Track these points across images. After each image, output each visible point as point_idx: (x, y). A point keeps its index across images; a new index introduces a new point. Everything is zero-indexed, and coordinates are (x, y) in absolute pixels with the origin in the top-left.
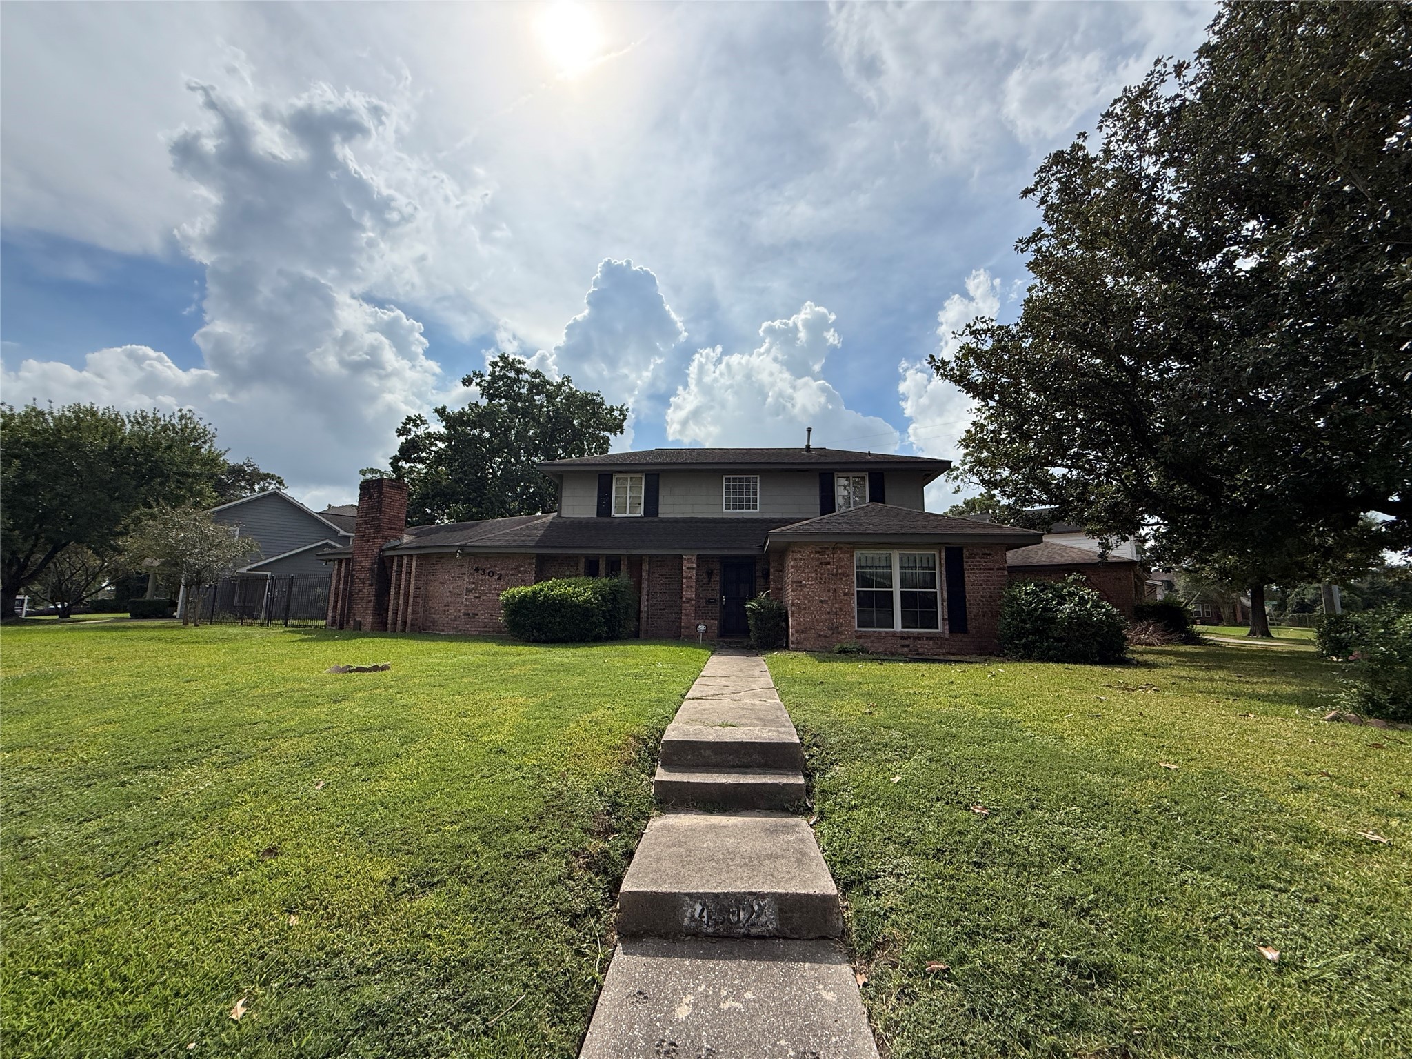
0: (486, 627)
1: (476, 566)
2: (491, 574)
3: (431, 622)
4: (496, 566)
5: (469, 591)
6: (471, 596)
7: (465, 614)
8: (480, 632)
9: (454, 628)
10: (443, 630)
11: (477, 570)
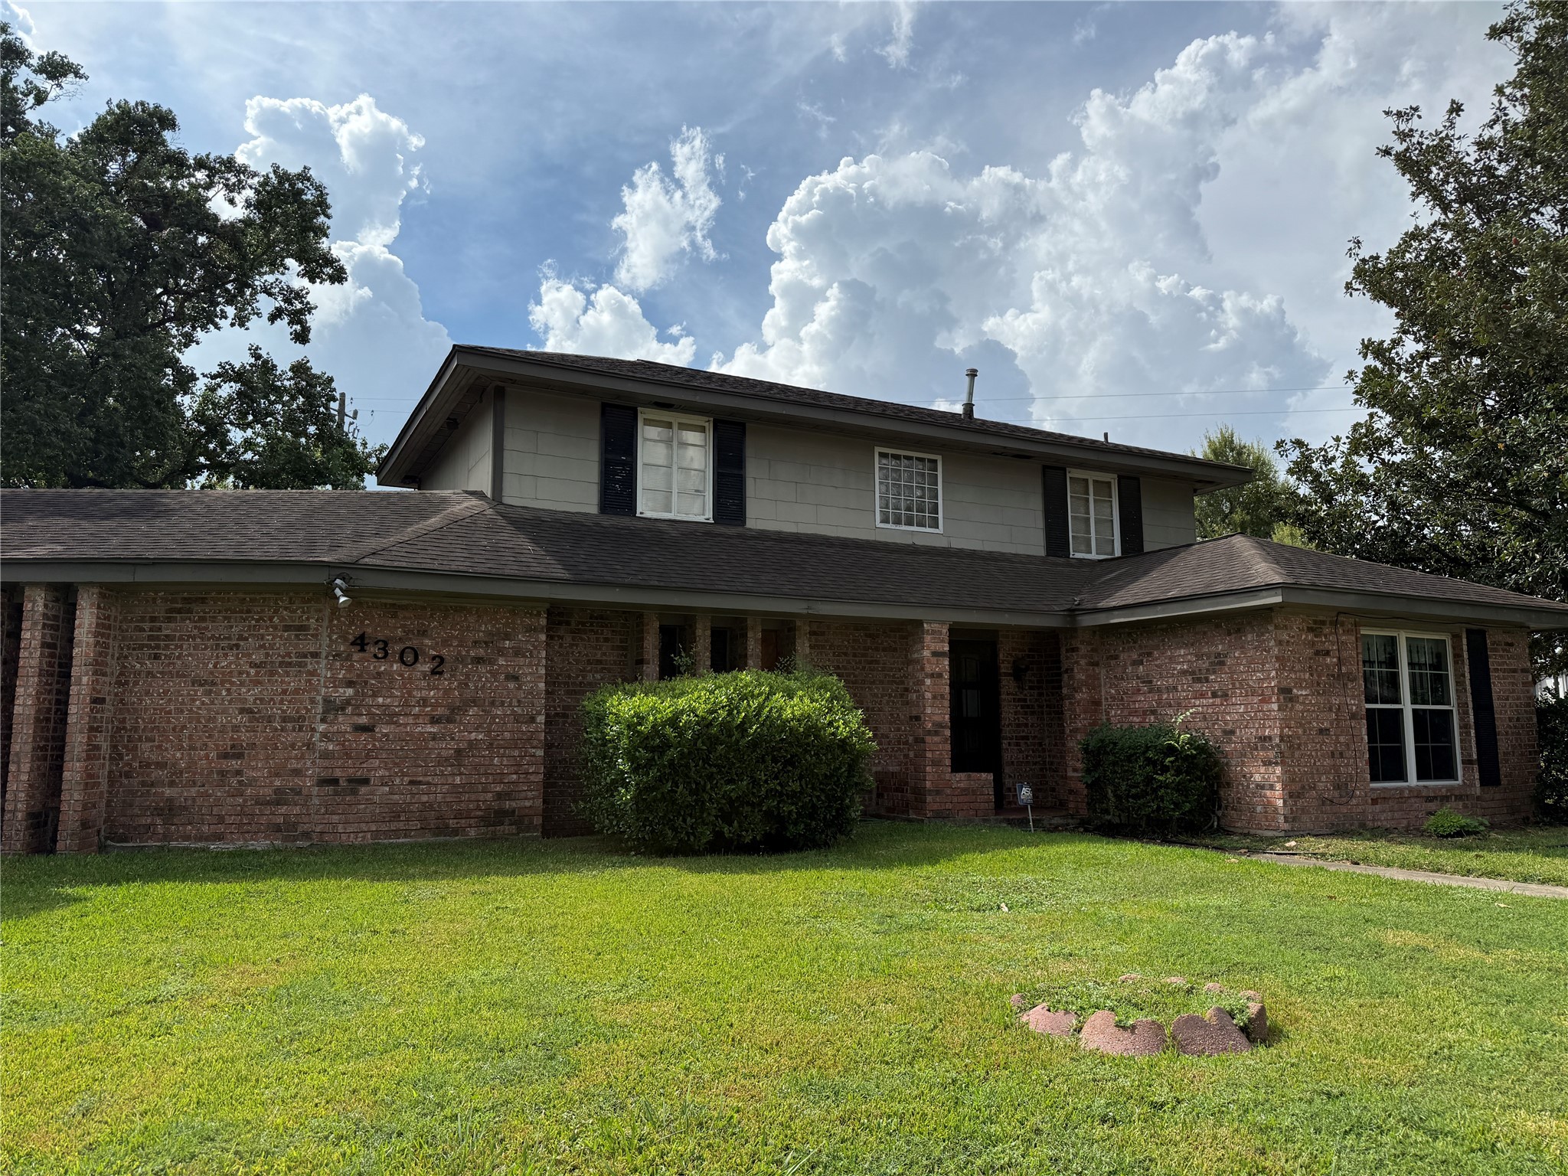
0: (396, 817)
1: (353, 632)
2: (410, 656)
3: (158, 811)
4: (423, 633)
5: (332, 708)
6: (344, 723)
7: (324, 782)
8: (376, 834)
9: (277, 828)
10: (219, 837)
11: (361, 642)
